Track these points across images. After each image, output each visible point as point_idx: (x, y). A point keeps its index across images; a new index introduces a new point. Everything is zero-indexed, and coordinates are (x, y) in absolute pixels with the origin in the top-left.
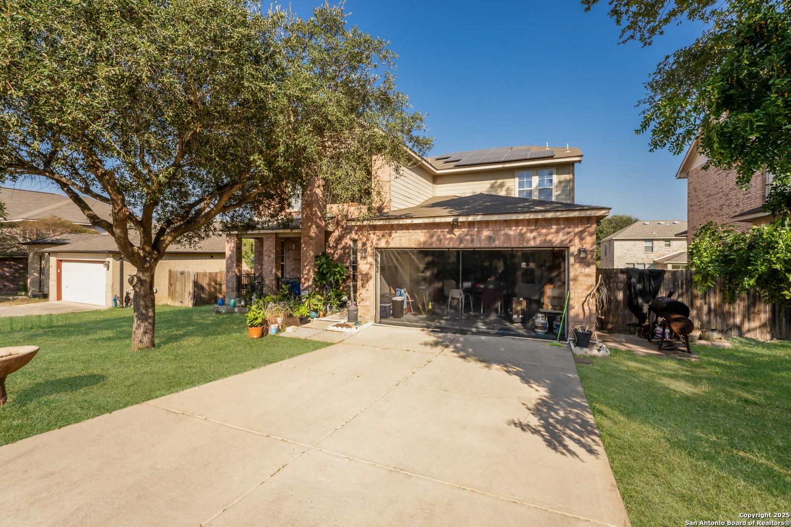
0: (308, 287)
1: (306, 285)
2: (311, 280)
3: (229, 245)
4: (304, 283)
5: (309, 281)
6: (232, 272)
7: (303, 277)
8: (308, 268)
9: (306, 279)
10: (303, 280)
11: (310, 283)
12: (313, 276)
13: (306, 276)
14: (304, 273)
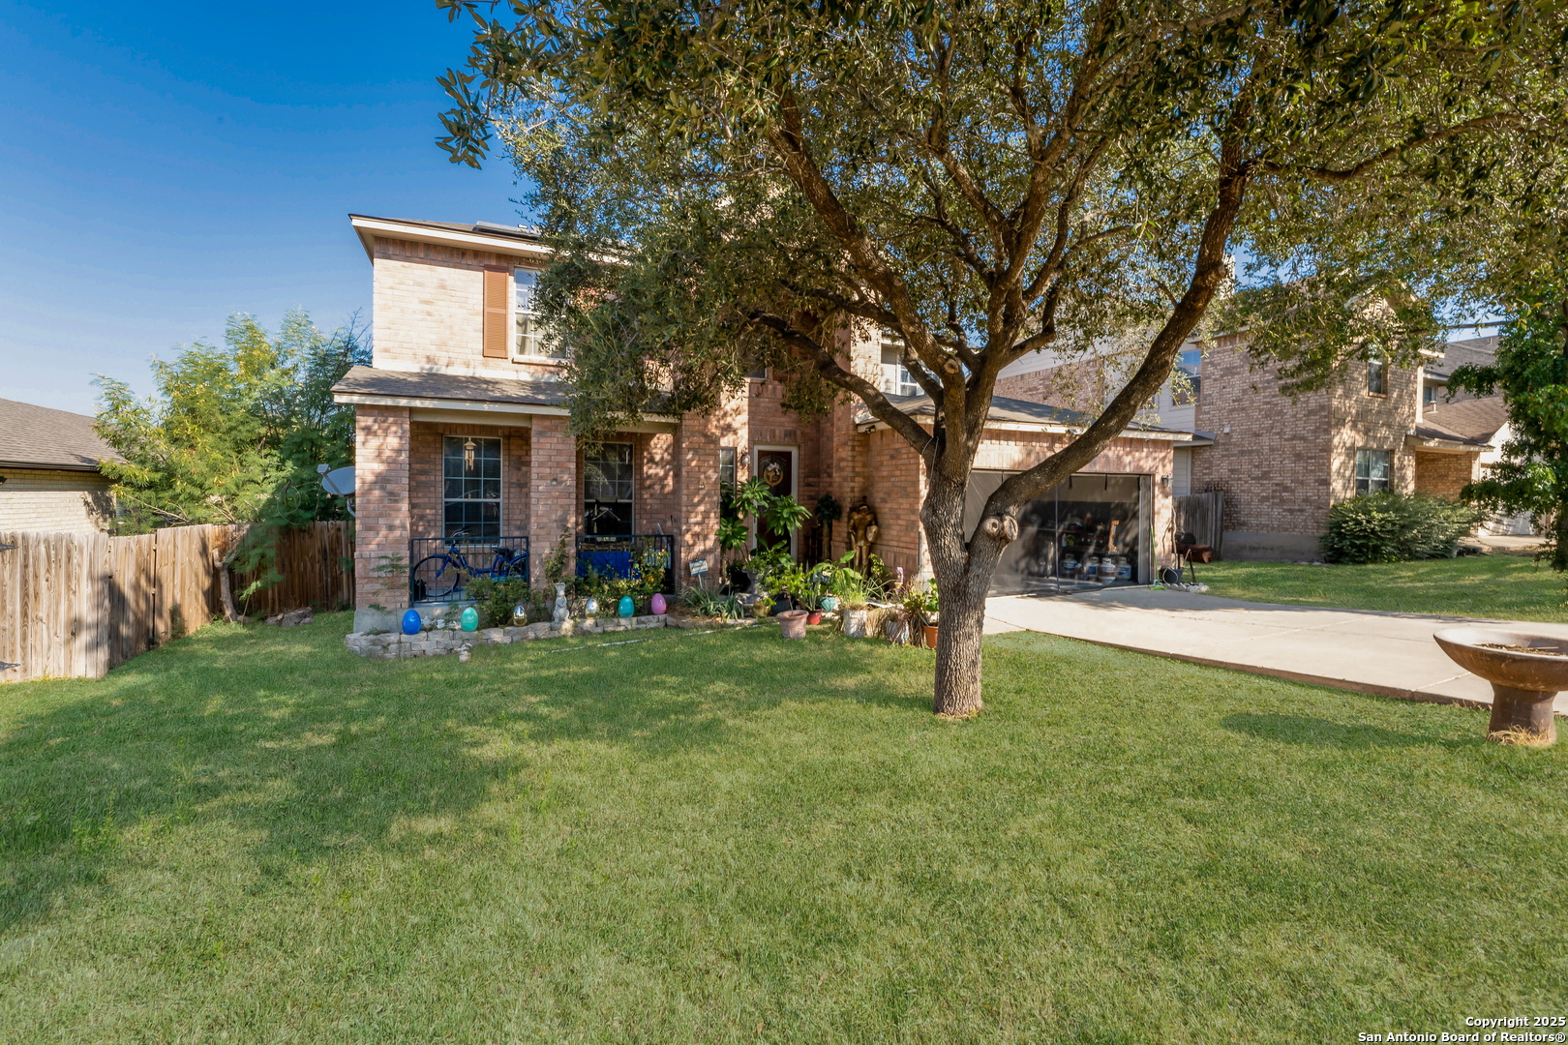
0: (705, 553)
1: (699, 548)
2: (712, 537)
3: (374, 442)
4: (694, 545)
5: (706, 538)
6: (391, 528)
7: (688, 531)
8: (702, 508)
9: (696, 535)
10: (688, 537)
11: (710, 543)
12: (717, 527)
13: (697, 529)
14: (692, 520)
